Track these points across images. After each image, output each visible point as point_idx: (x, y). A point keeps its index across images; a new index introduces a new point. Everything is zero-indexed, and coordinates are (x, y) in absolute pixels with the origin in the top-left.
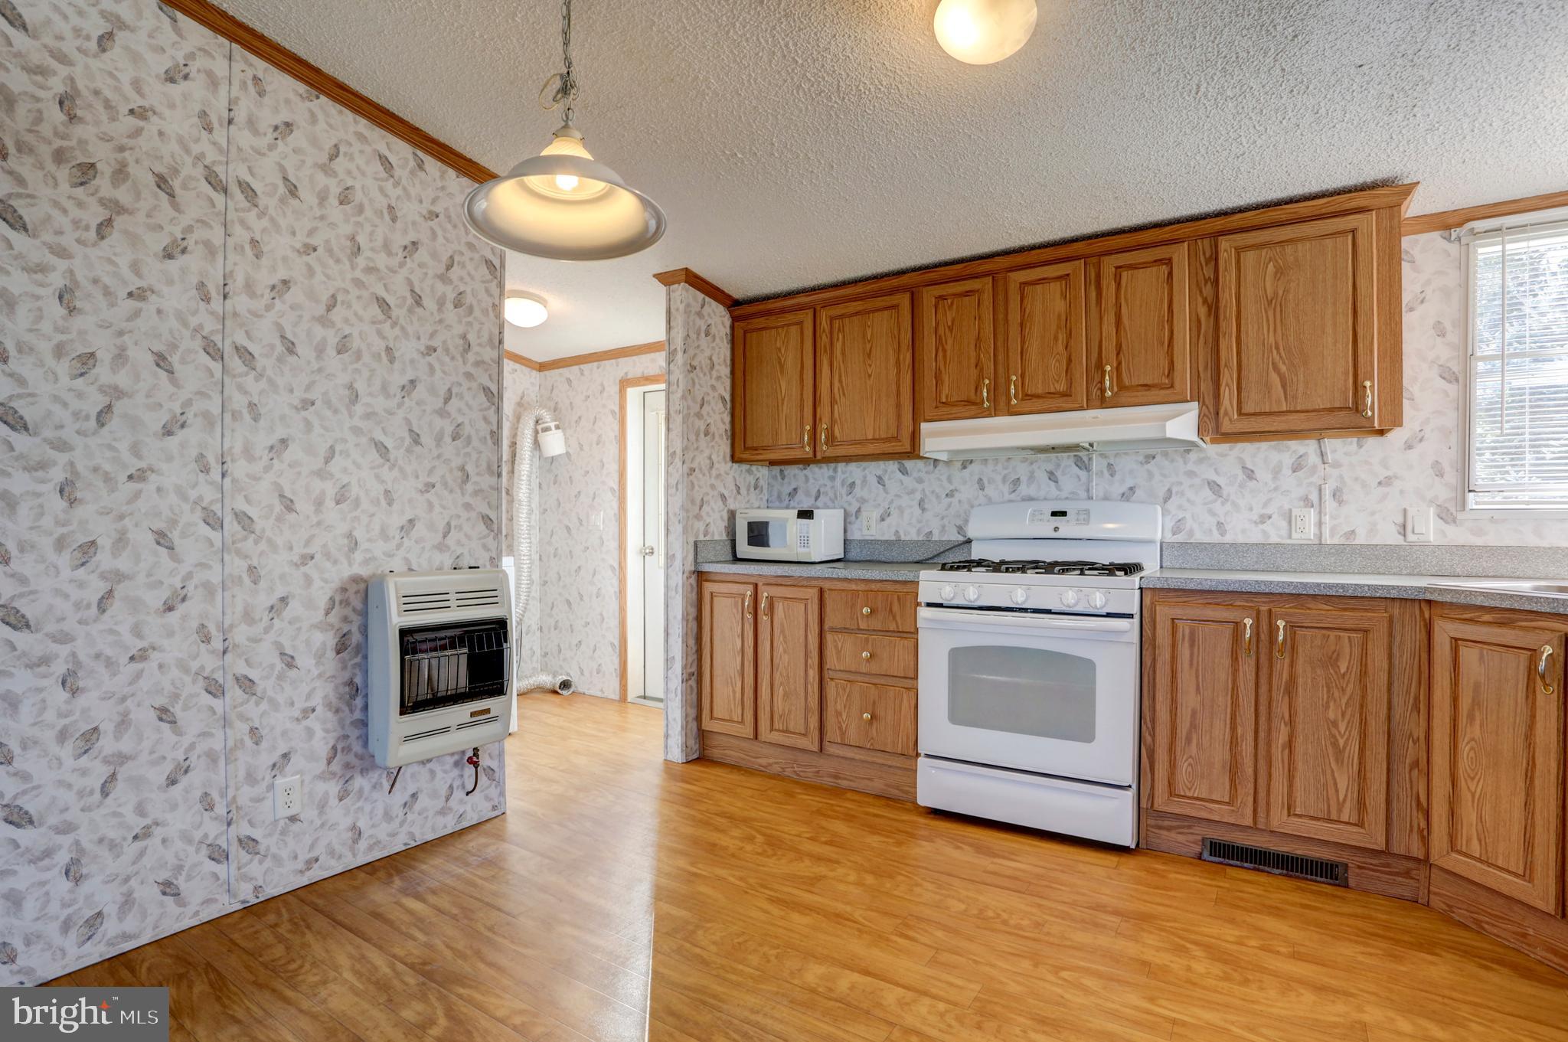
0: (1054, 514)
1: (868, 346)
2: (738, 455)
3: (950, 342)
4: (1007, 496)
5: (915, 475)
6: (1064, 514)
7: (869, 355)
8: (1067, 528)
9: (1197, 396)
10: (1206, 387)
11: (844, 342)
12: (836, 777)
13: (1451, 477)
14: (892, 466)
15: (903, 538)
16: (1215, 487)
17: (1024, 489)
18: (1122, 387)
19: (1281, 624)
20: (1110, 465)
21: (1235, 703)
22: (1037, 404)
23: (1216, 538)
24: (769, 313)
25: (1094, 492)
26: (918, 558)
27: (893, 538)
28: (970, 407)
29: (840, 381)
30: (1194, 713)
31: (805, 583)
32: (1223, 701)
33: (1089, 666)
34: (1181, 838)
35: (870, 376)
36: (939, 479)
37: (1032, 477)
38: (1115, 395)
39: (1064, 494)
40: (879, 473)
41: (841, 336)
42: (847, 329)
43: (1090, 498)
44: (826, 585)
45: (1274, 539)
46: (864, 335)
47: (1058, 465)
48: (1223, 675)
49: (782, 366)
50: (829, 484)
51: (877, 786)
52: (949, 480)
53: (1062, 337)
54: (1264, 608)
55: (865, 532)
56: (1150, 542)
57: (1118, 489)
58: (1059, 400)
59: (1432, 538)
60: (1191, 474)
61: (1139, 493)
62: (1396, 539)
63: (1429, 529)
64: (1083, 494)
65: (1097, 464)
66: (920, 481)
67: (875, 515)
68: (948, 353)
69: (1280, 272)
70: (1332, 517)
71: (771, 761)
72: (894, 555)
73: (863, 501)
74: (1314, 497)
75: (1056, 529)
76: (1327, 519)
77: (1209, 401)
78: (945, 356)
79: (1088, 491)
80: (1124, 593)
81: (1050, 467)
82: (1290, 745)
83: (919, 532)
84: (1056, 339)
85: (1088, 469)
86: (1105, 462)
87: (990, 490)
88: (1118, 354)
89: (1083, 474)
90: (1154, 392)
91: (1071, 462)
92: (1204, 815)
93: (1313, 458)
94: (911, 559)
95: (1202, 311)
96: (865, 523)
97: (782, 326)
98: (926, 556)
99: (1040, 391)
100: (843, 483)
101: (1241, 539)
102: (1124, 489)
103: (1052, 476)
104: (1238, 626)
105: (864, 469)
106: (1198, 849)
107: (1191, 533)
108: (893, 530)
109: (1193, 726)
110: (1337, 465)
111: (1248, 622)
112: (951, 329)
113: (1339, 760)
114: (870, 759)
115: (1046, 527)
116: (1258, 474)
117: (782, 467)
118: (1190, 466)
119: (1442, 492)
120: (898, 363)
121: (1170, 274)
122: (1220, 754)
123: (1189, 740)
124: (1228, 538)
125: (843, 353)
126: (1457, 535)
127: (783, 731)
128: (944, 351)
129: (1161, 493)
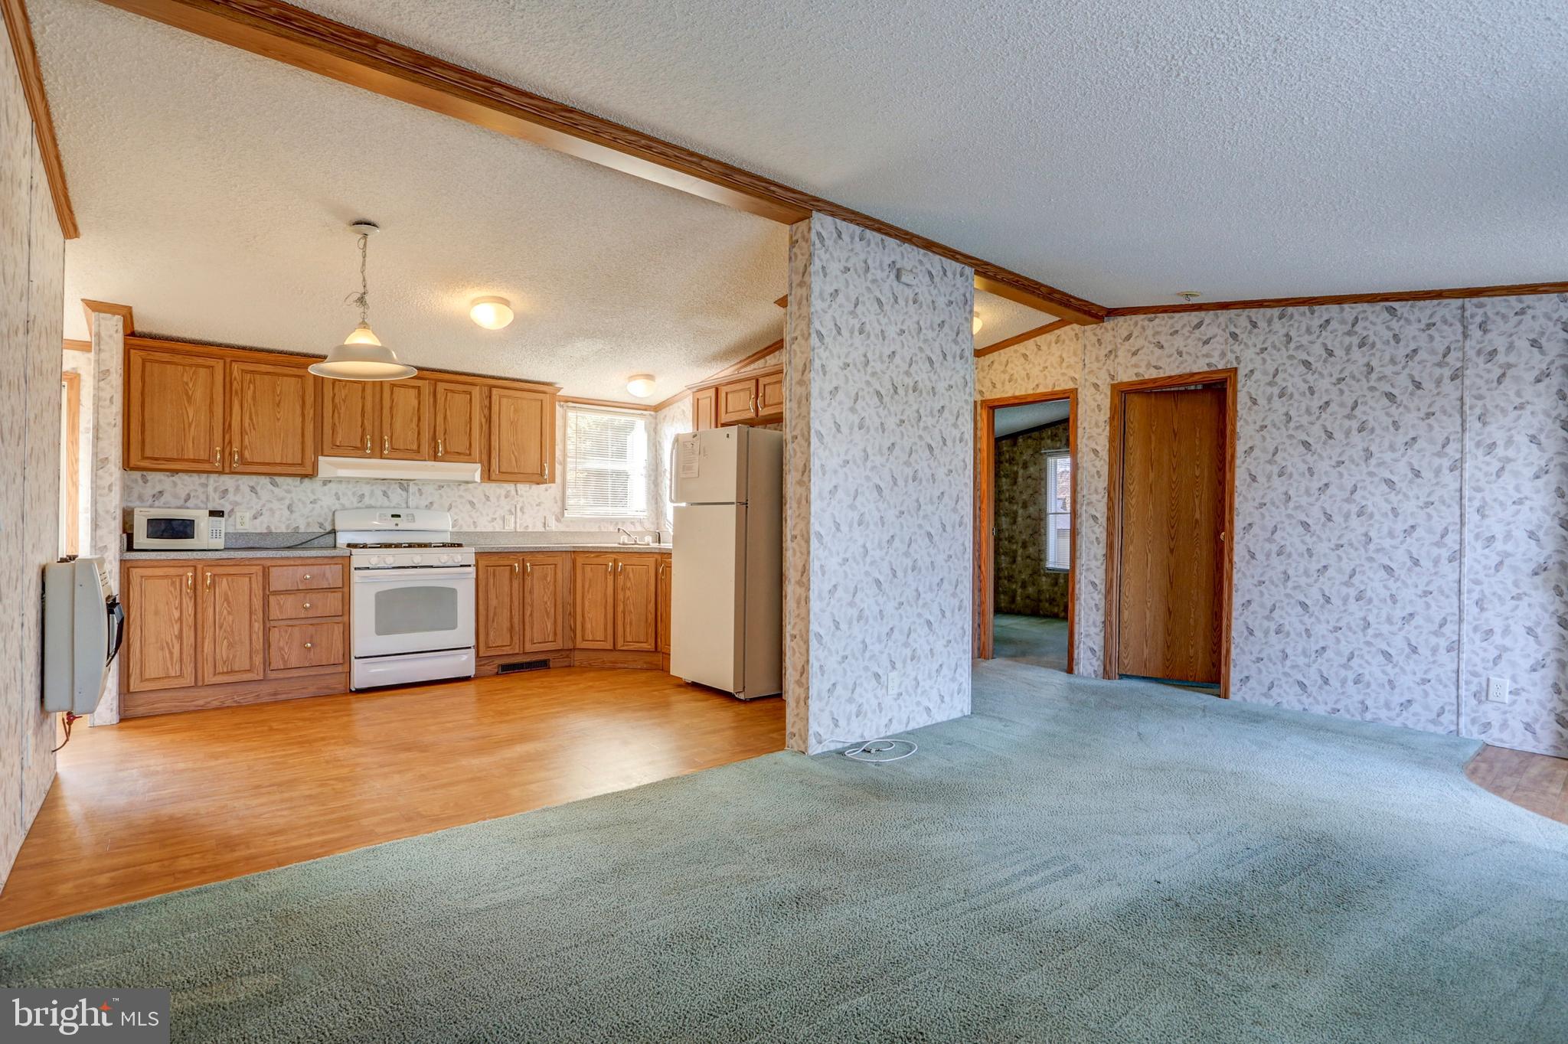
0: (393, 516)
1: (277, 399)
2: (133, 462)
3: (343, 408)
4: (356, 505)
5: (285, 487)
6: (399, 516)
7: (278, 405)
8: (403, 524)
9: (481, 462)
10: (485, 457)
11: (254, 392)
12: (275, 694)
13: (559, 503)
14: (265, 481)
15: (274, 531)
16: (472, 504)
17: (367, 501)
18: (446, 452)
19: (528, 564)
20: (420, 490)
21: (511, 601)
22: (401, 455)
23: (472, 529)
24: (173, 351)
25: (410, 504)
26: (289, 545)
27: (265, 531)
28: (358, 450)
29: (251, 419)
30: (495, 608)
31: (247, 563)
32: (507, 600)
33: (453, 591)
34: (489, 668)
35: (278, 419)
36: (305, 492)
37: (372, 493)
38: (443, 455)
39: (392, 505)
40: (252, 484)
41: (252, 386)
42: (258, 383)
43: (408, 507)
44: (268, 563)
45: (497, 530)
46: (274, 391)
47: (389, 488)
48: (506, 589)
49: (189, 399)
50: (201, 490)
51: (312, 690)
52: (313, 492)
53: (415, 419)
54: (521, 558)
55: (239, 526)
56: (446, 531)
57: (424, 503)
58: (413, 453)
59: (554, 529)
60: (461, 497)
61: (435, 505)
62: (542, 529)
63: (553, 526)
64: (404, 505)
65: (412, 488)
66: (288, 492)
67: (248, 515)
68: (342, 415)
69: (516, 411)
70: (521, 520)
71: (210, 699)
72: (268, 543)
73: (237, 504)
74: (513, 510)
75: (397, 525)
76: (518, 520)
77: (486, 464)
78: (339, 417)
79: (407, 503)
80: (467, 555)
81: (384, 488)
82: (531, 615)
83: (288, 527)
84: (412, 420)
85: (407, 491)
86: (416, 488)
87: (344, 500)
88: (445, 434)
89: (404, 494)
90: (462, 456)
91: (397, 486)
92: (500, 653)
93: (513, 492)
94: (282, 545)
95: (484, 420)
96: (238, 520)
97: (191, 366)
98: (296, 543)
99: (402, 448)
100: (215, 490)
101: (484, 530)
102: (427, 503)
103: (385, 494)
104: (512, 567)
105: (237, 480)
106: (496, 670)
107: (461, 526)
108: (265, 526)
109: (495, 614)
110: (522, 496)
111: (516, 565)
112: (344, 401)
113: (548, 617)
114: (306, 674)
115: (391, 524)
116: (491, 499)
117: (145, 473)
118: (461, 493)
119: (557, 509)
120: (303, 415)
121: (471, 399)
122: (506, 624)
123: (493, 621)
124: (478, 529)
125: (254, 398)
126: (562, 528)
127: (227, 673)
128: (339, 413)
129: (447, 506)
